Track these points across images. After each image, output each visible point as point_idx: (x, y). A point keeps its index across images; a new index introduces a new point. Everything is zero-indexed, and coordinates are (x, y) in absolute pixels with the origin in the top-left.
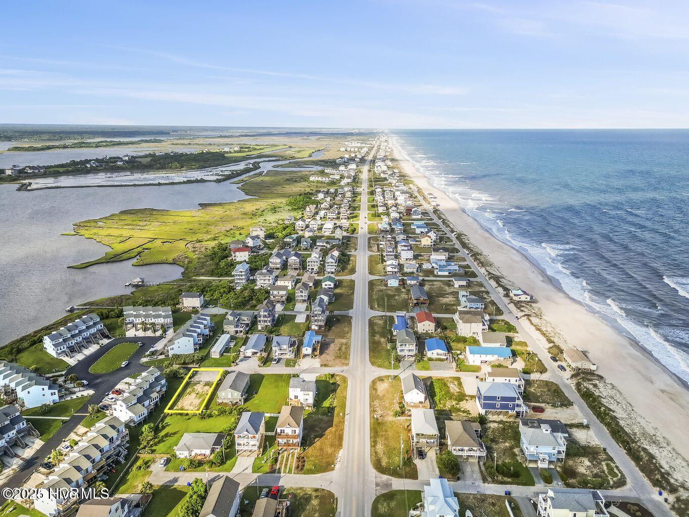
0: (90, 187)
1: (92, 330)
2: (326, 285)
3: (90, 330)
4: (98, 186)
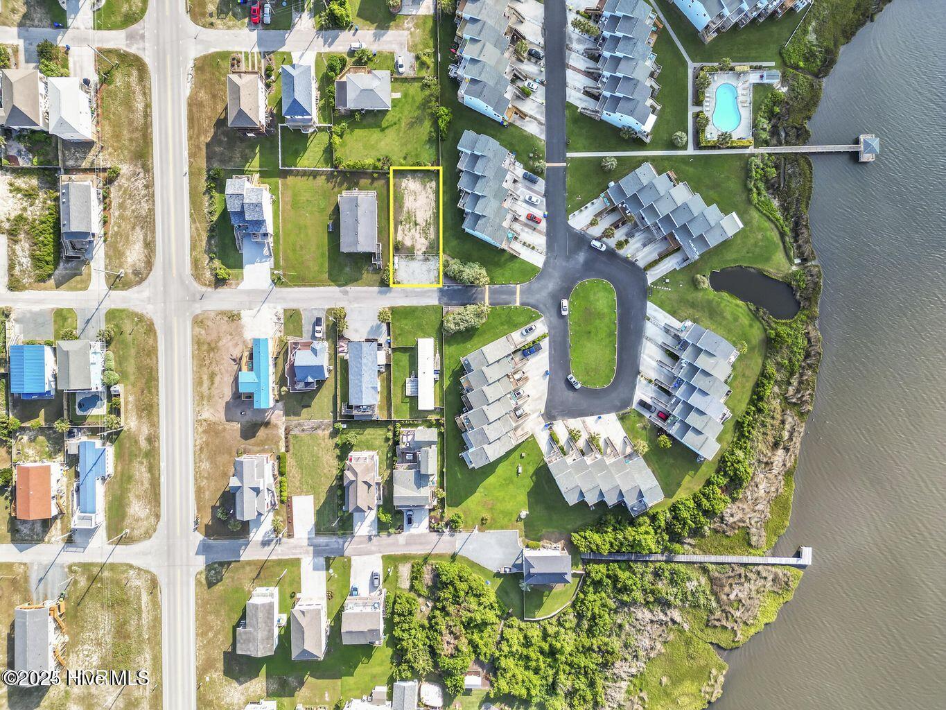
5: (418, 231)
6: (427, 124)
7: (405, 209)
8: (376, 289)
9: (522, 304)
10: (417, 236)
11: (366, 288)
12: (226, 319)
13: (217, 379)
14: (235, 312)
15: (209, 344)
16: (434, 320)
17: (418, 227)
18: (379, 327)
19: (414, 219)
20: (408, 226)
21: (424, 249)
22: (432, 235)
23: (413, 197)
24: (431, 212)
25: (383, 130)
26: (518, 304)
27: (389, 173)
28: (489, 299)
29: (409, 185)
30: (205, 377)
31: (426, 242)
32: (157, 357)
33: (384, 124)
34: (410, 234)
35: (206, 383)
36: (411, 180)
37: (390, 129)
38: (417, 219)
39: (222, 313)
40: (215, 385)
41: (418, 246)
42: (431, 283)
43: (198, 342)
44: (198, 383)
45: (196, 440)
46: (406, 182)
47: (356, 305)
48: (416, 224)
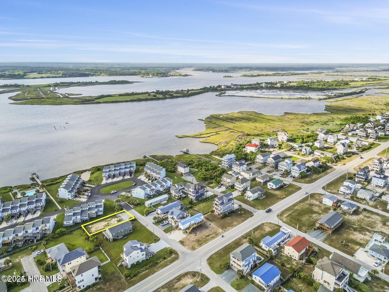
0: (247, 97)
1: (127, 169)
2: (270, 185)
3: (126, 169)
4: (251, 97)
5: (110, 222)
11: (141, 222)
12: (185, 244)
13: (207, 234)
14: (180, 243)
15: (198, 242)
16: (139, 208)
20: (110, 225)
21: (116, 218)
30: (210, 237)
31: (113, 219)
32: (218, 251)
34: (113, 223)
35: (211, 236)
38: (106, 224)
39: (183, 245)
40: (209, 234)
41: (116, 220)
42: (127, 213)
43: (200, 245)
44: (213, 238)
45: (231, 228)
47: (148, 221)
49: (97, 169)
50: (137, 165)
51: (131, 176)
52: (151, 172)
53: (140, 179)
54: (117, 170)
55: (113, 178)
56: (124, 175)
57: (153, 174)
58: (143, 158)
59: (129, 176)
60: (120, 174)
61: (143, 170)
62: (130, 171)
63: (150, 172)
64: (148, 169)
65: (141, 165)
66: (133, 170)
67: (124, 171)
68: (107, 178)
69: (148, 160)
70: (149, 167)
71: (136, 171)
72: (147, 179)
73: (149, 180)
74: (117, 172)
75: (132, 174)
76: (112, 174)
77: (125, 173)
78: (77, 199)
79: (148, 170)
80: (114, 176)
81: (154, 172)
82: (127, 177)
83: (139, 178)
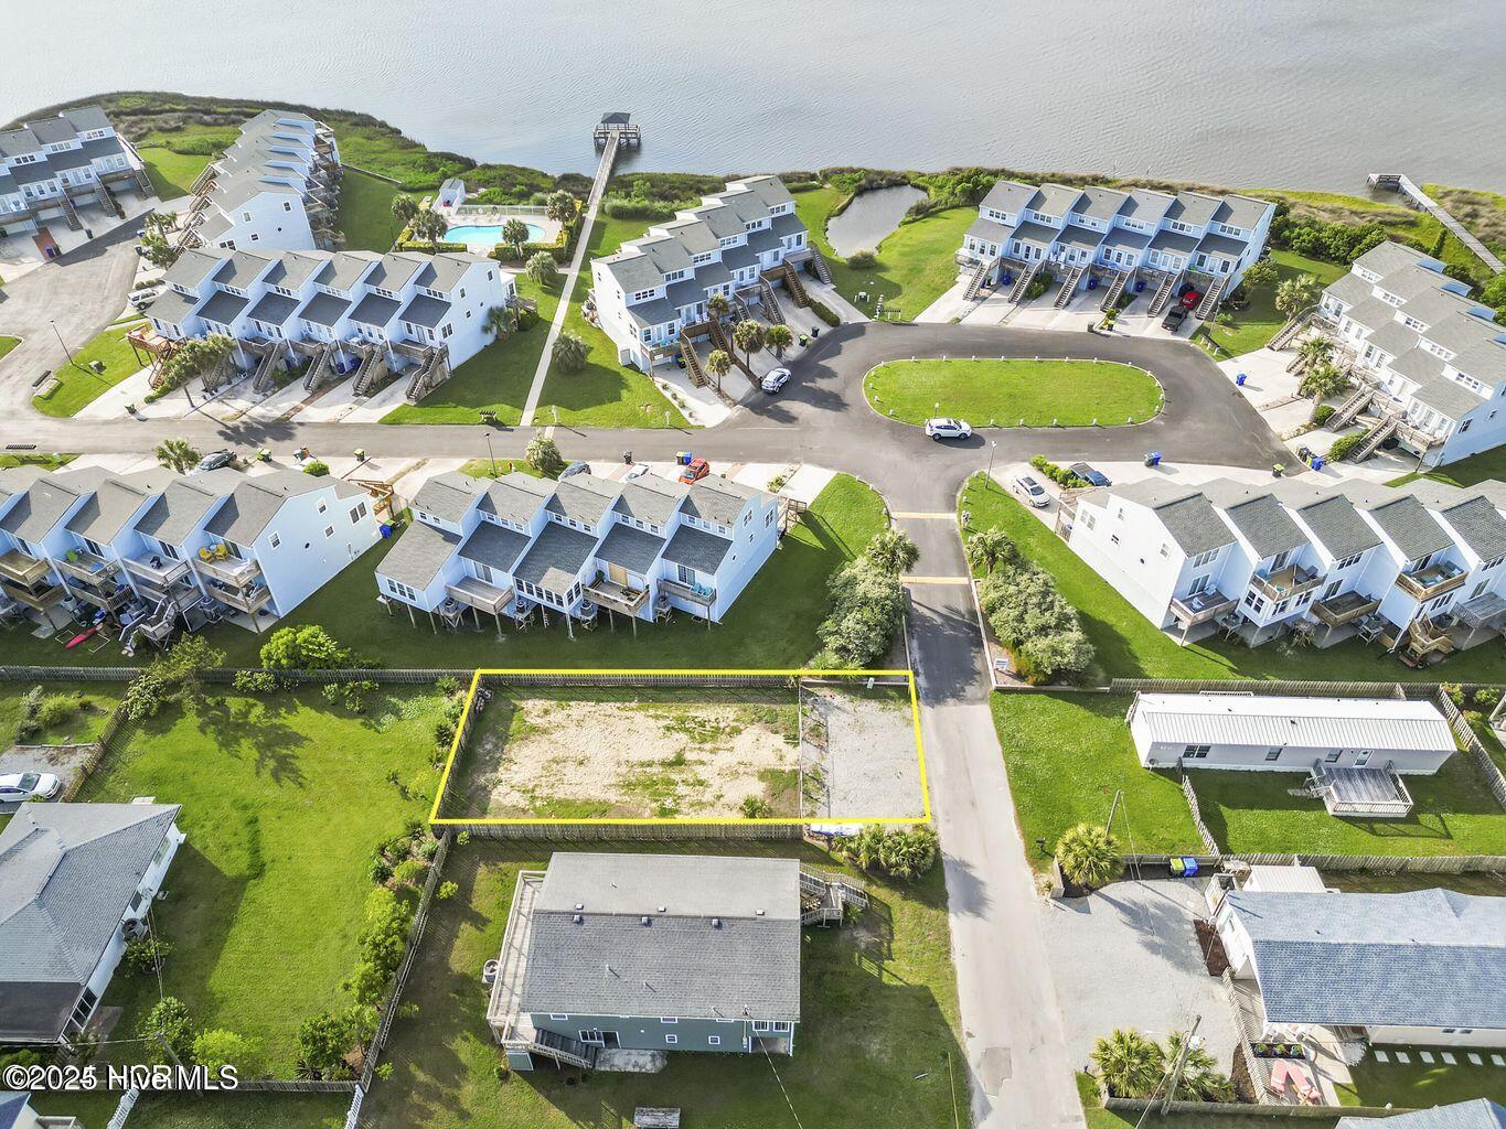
1: (1173, 256)
3: (1163, 254)
5: (705, 757)
6: (303, 719)
7: (613, 796)
8: (959, 924)
9: (951, 506)
10: (723, 759)
11: (958, 959)
16: (1053, 718)
17: (688, 756)
18: (1135, 915)
19: (656, 769)
20: (681, 790)
21: (779, 740)
22: (725, 713)
23: (570, 771)
24: (639, 717)
25: (258, 870)
26: (953, 516)
27: (454, 831)
28: (944, 574)
29: (517, 779)
31: (751, 733)
33: (233, 864)
34: (716, 782)
36: (502, 773)
37: (268, 840)
38: (658, 756)
41: (767, 759)
42: (909, 723)
46: (501, 789)
47: (1052, 1013)
48: (679, 761)
49: (964, 191)
50: (1279, 237)
51: (1175, 330)
52: (1377, 352)
53: (1241, 381)
54: (1089, 237)
55: (1031, 295)
56: (1124, 301)
57: (1383, 374)
58: (1365, 196)
59: (1160, 320)
60: (1095, 282)
61: (1306, 307)
62: (1187, 274)
63: (1360, 346)
64: (1366, 311)
65: (1317, 251)
66: (1217, 271)
67: (1136, 263)
68: (986, 284)
69: (1401, 229)
70: (1378, 293)
71: (1239, 294)
72: (1307, 409)
73: (1321, 421)
74: (1077, 254)
75: (1192, 307)
76: (1035, 264)
77: (1141, 286)
78: (672, 385)
79: (1355, 327)
80: (1045, 283)
81: (1411, 363)
82: (1145, 326)
83: (1230, 369)
